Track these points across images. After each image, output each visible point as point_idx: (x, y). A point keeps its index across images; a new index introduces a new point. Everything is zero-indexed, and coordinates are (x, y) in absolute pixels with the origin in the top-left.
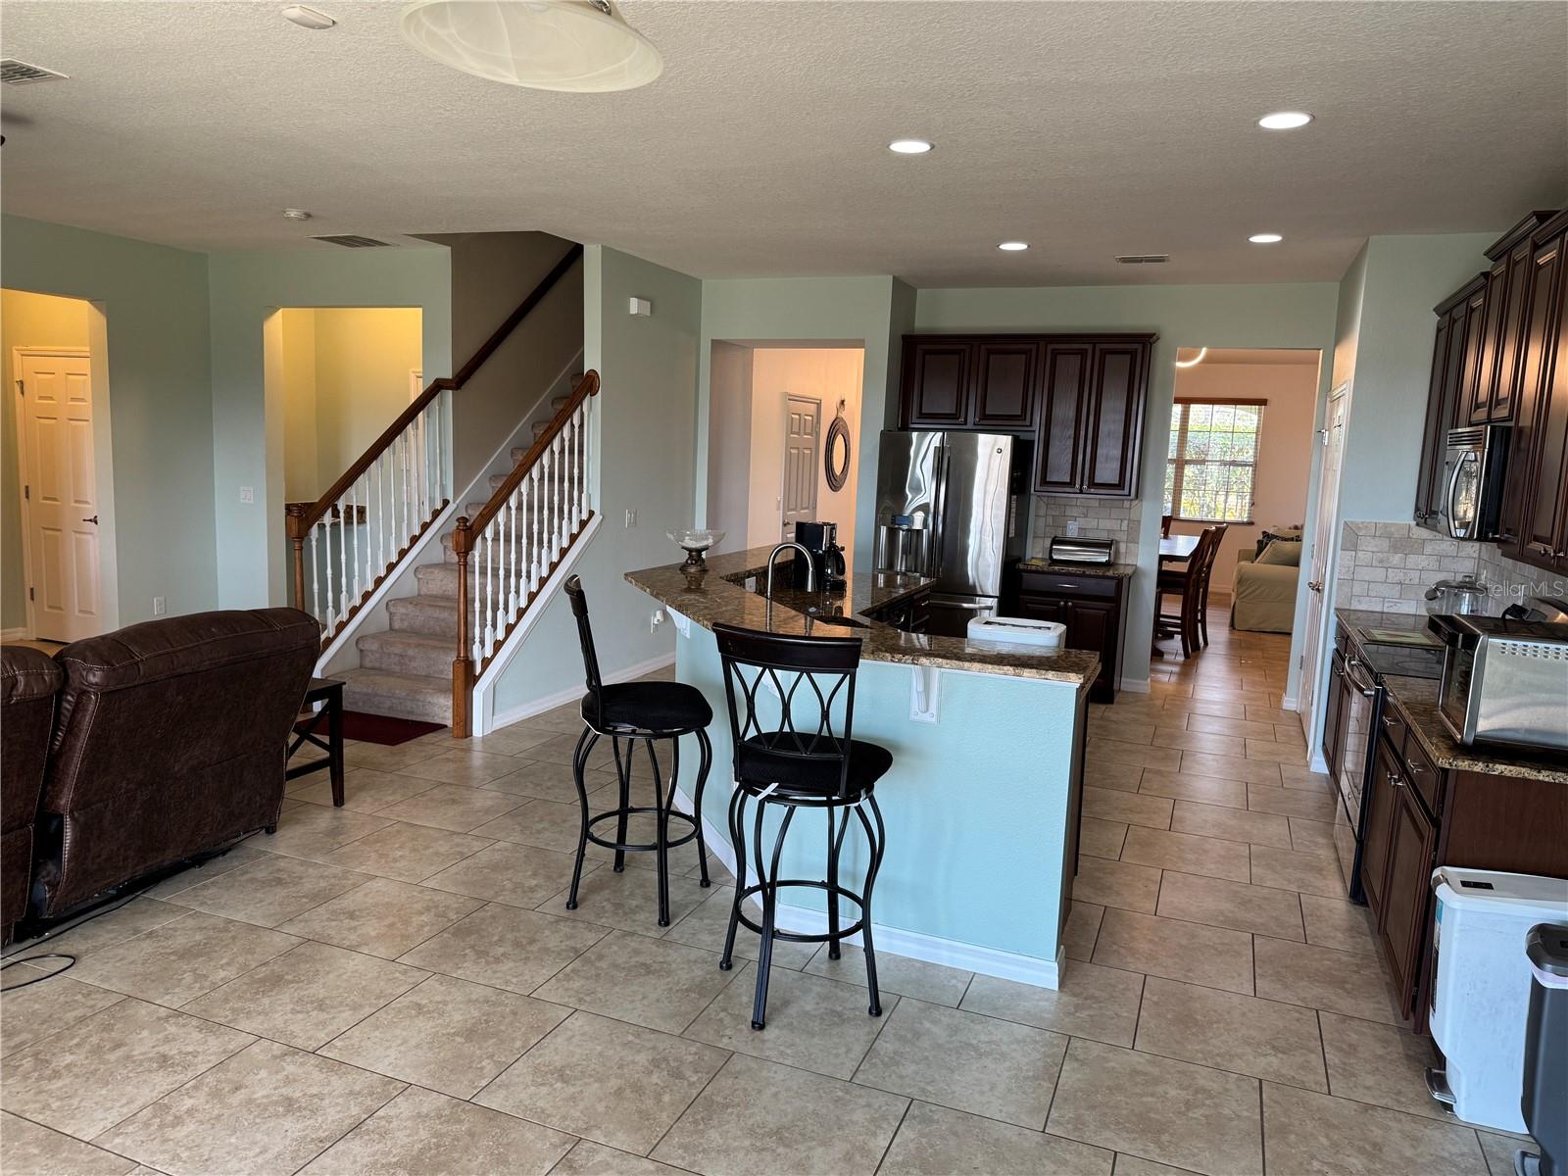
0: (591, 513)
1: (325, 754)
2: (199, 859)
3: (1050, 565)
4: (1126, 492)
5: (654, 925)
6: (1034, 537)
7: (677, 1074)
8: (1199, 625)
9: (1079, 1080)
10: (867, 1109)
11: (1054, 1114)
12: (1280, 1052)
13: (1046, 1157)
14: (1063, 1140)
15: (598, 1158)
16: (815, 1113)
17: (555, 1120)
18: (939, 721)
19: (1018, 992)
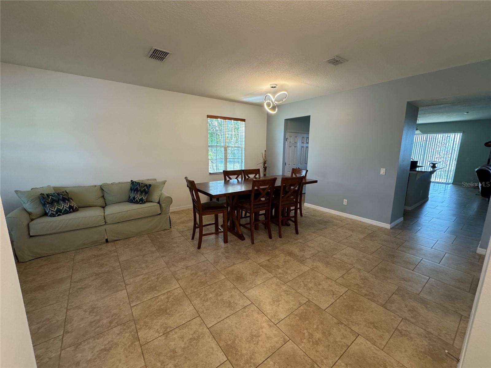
8: (299, 204)
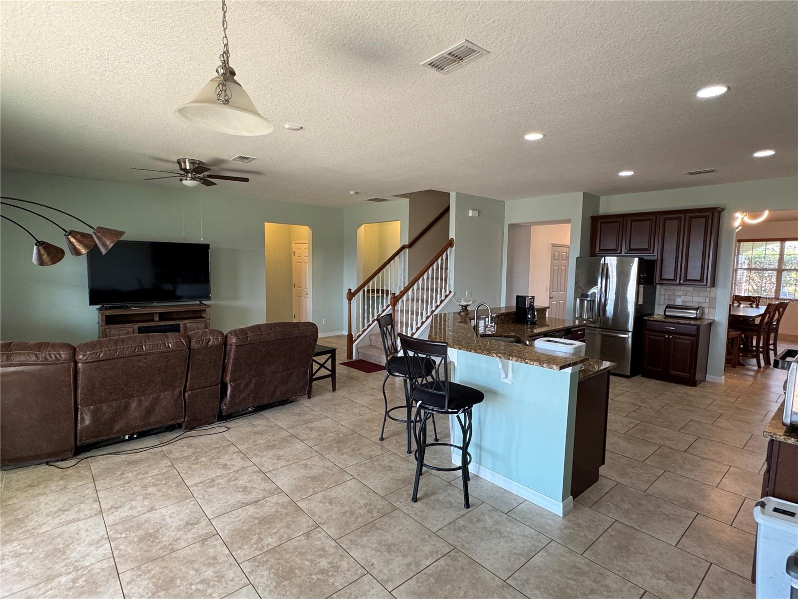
0: (450, 292)
1: (329, 373)
2: (283, 402)
3: (664, 318)
4: (705, 283)
5: (405, 452)
6: (659, 305)
7: (370, 512)
9: (541, 562)
10: (432, 546)
11: (517, 574)
12: (670, 579)
13: (497, 594)
14: (512, 588)
15: (319, 535)
16: (410, 542)
17: (316, 517)
18: (512, 382)
19: (542, 512)
